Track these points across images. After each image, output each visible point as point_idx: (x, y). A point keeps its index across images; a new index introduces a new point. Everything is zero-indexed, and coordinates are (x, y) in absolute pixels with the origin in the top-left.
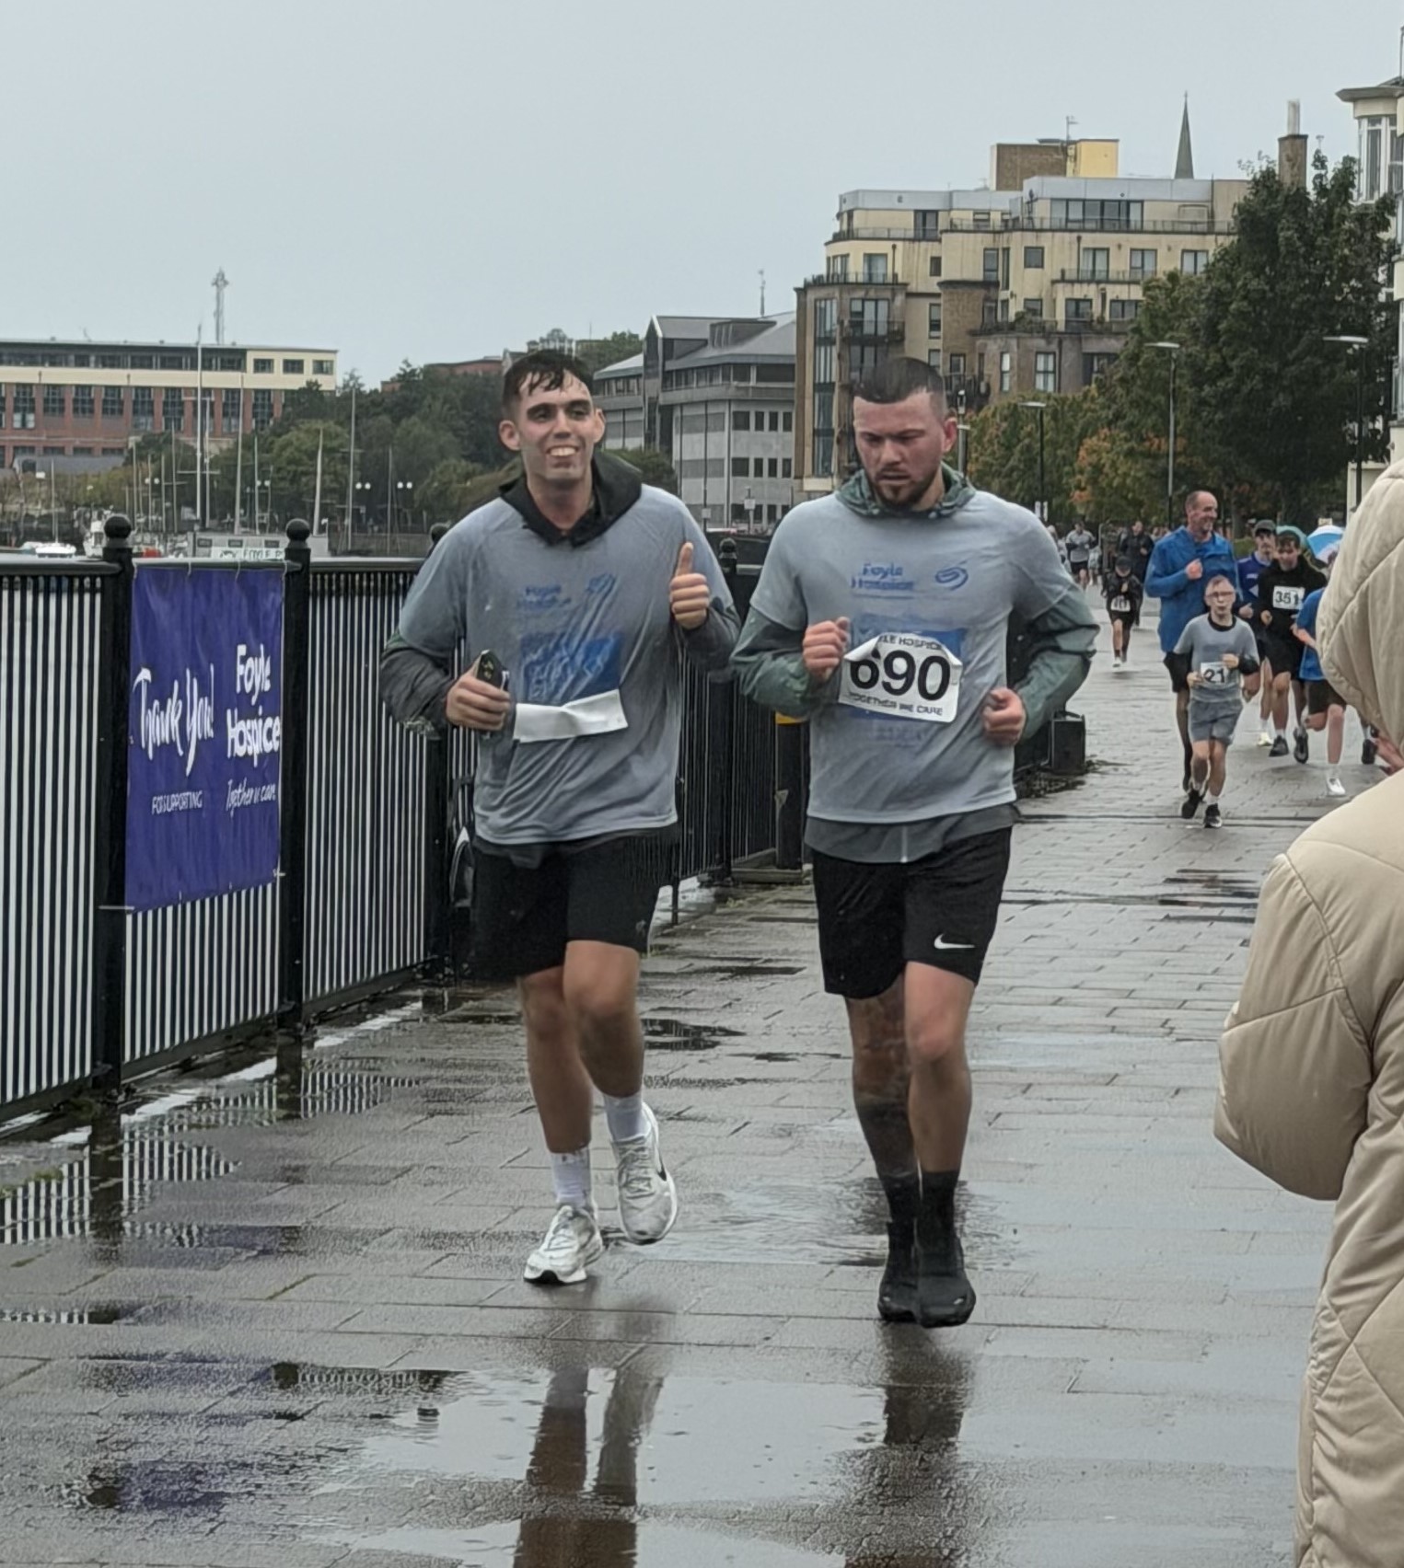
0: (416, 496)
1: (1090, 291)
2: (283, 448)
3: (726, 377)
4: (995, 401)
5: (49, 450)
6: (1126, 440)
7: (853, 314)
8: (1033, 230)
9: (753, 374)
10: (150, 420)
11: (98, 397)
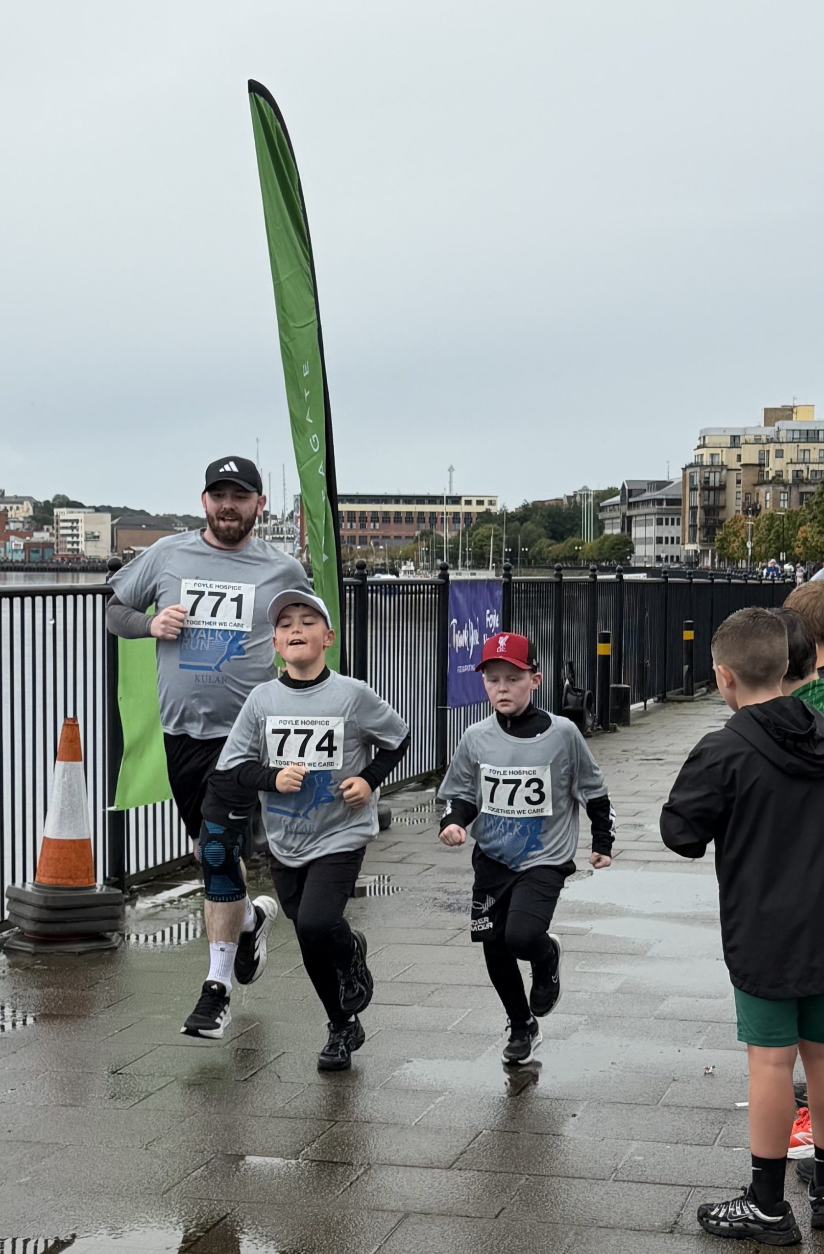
0: (530, 553)
1: (803, 467)
2: (477, 535)
3: (654, 505)
4: (763, 512)
5: (383, 537)
6: (818, 527)
7: (705, 478)
8: (779, 442)
9: (665, 503)
10: (424, 525)
11: (403, 516)
